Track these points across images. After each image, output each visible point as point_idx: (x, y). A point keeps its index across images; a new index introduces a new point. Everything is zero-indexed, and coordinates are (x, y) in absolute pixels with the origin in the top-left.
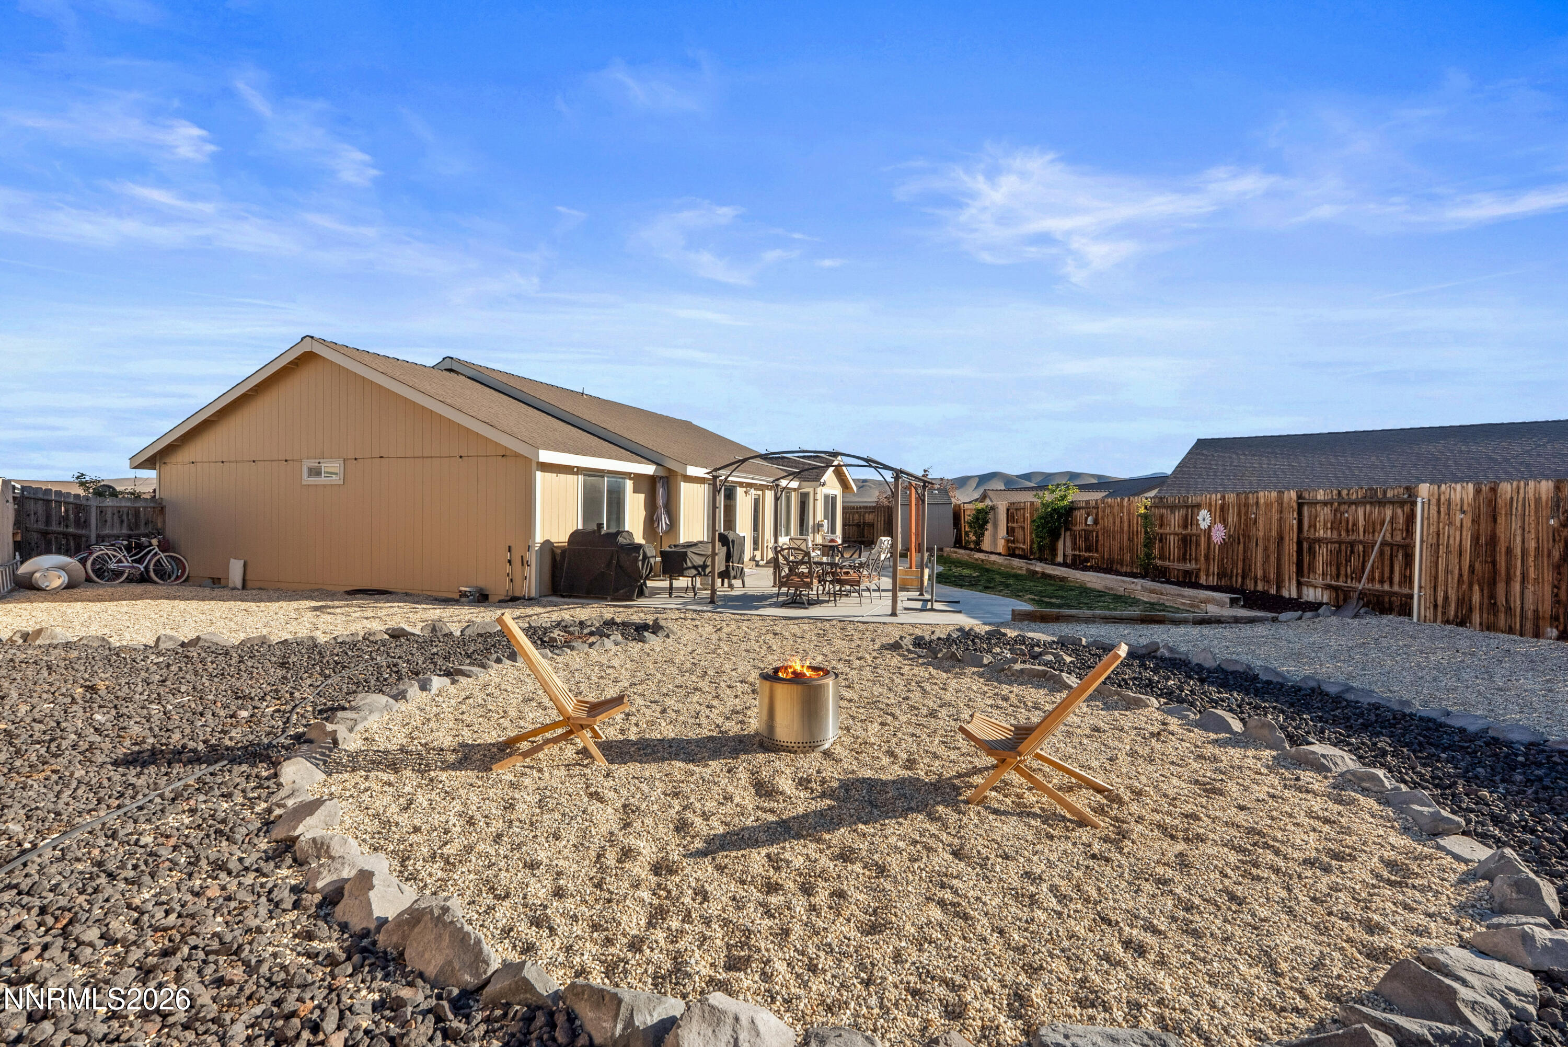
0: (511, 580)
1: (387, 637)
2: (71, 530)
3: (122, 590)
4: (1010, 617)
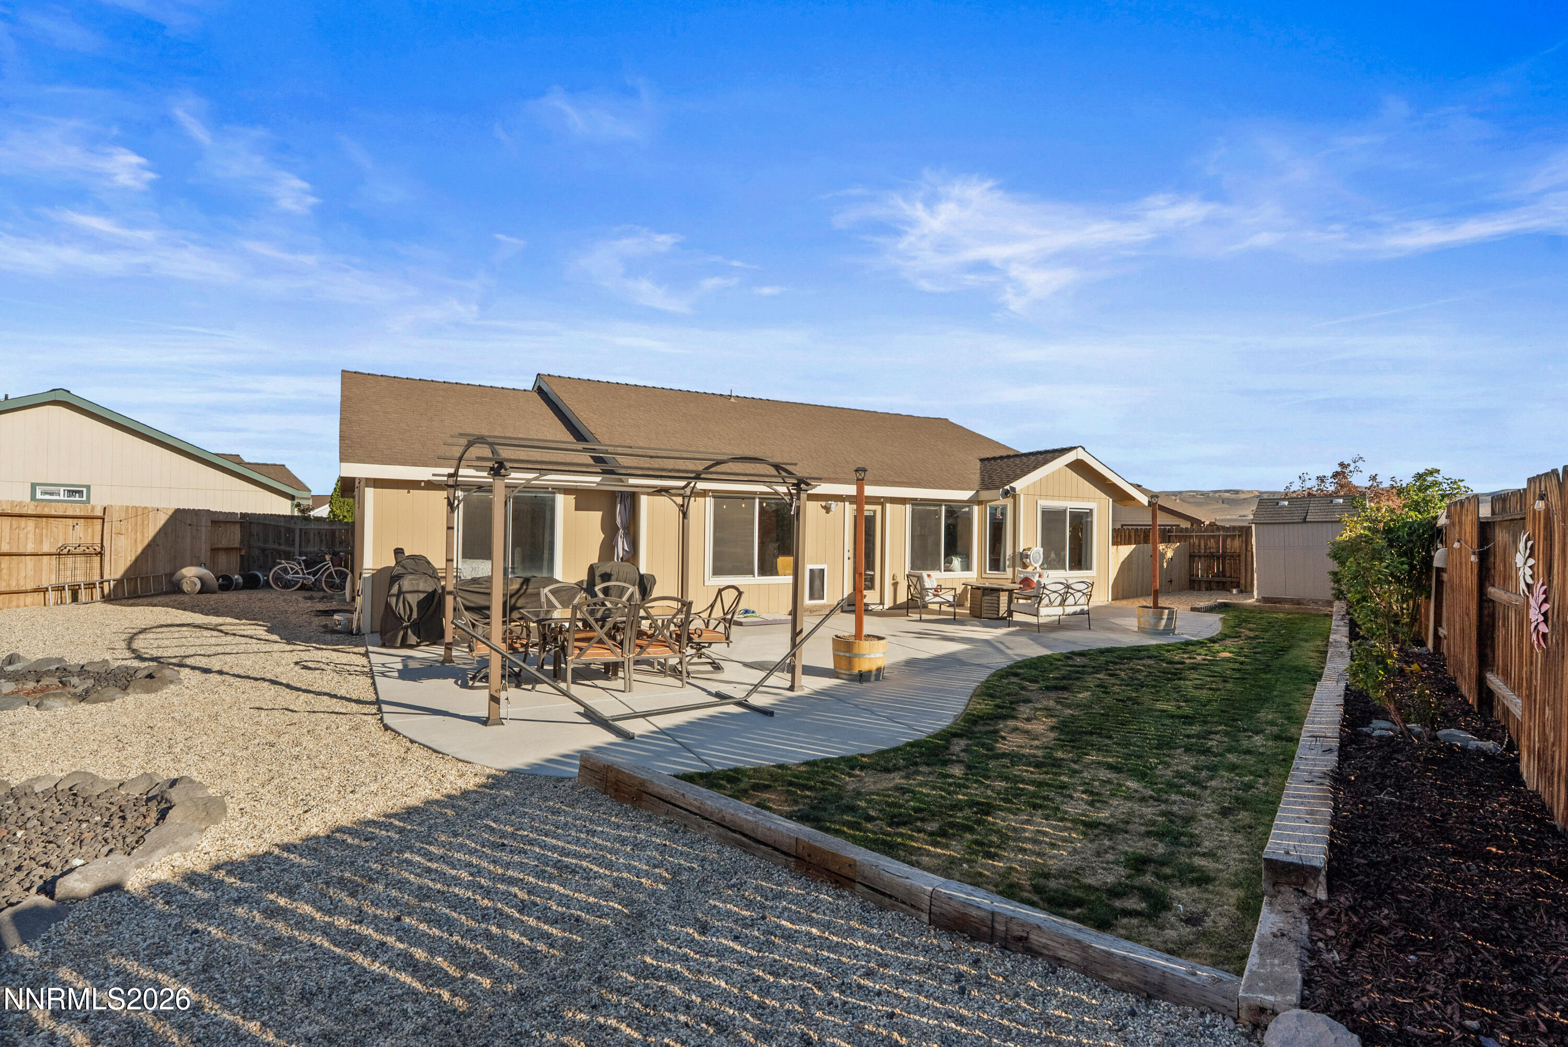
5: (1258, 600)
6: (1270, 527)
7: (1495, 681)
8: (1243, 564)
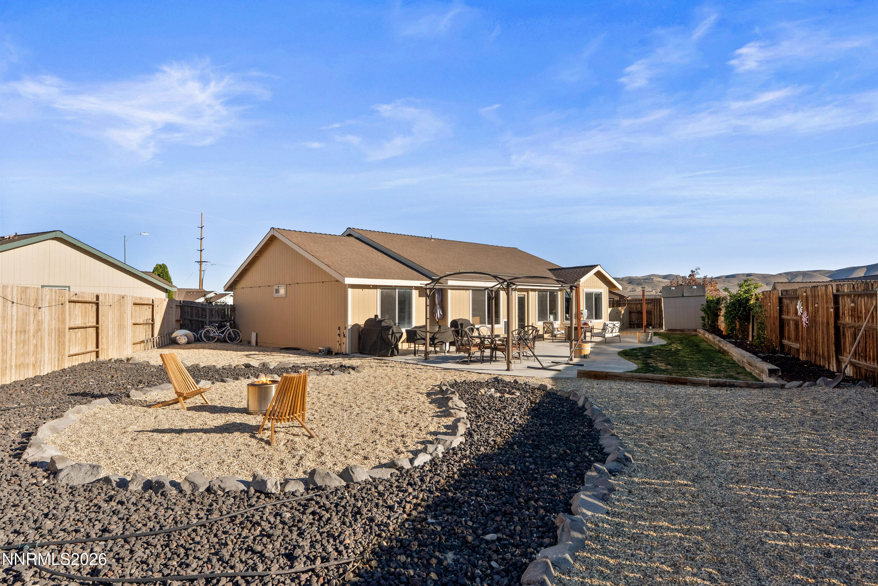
0: (340, 344)
1: (244, 367)
2: (200, 319)
3: (215, 345)
4: (576, 376)
5: (665, 330)
6: (669, 299)
7: (785, 342)
8: (653, 315)
